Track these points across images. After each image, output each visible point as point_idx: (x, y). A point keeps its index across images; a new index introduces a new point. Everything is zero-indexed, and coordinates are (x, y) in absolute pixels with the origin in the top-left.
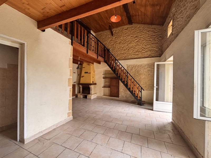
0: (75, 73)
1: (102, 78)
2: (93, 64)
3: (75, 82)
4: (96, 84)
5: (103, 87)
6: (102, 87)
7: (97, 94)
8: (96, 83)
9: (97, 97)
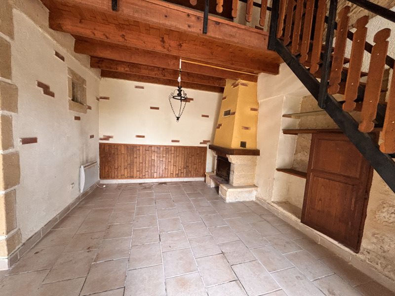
0: (208, 116)
1: (281, 132)
2: (254, 79)
3: (205, 142)
4: (256, 153)
5: (278, 170)
6: (277, 167)
7: (259, 189)
8: (258, 148)
9: (257, 198)
